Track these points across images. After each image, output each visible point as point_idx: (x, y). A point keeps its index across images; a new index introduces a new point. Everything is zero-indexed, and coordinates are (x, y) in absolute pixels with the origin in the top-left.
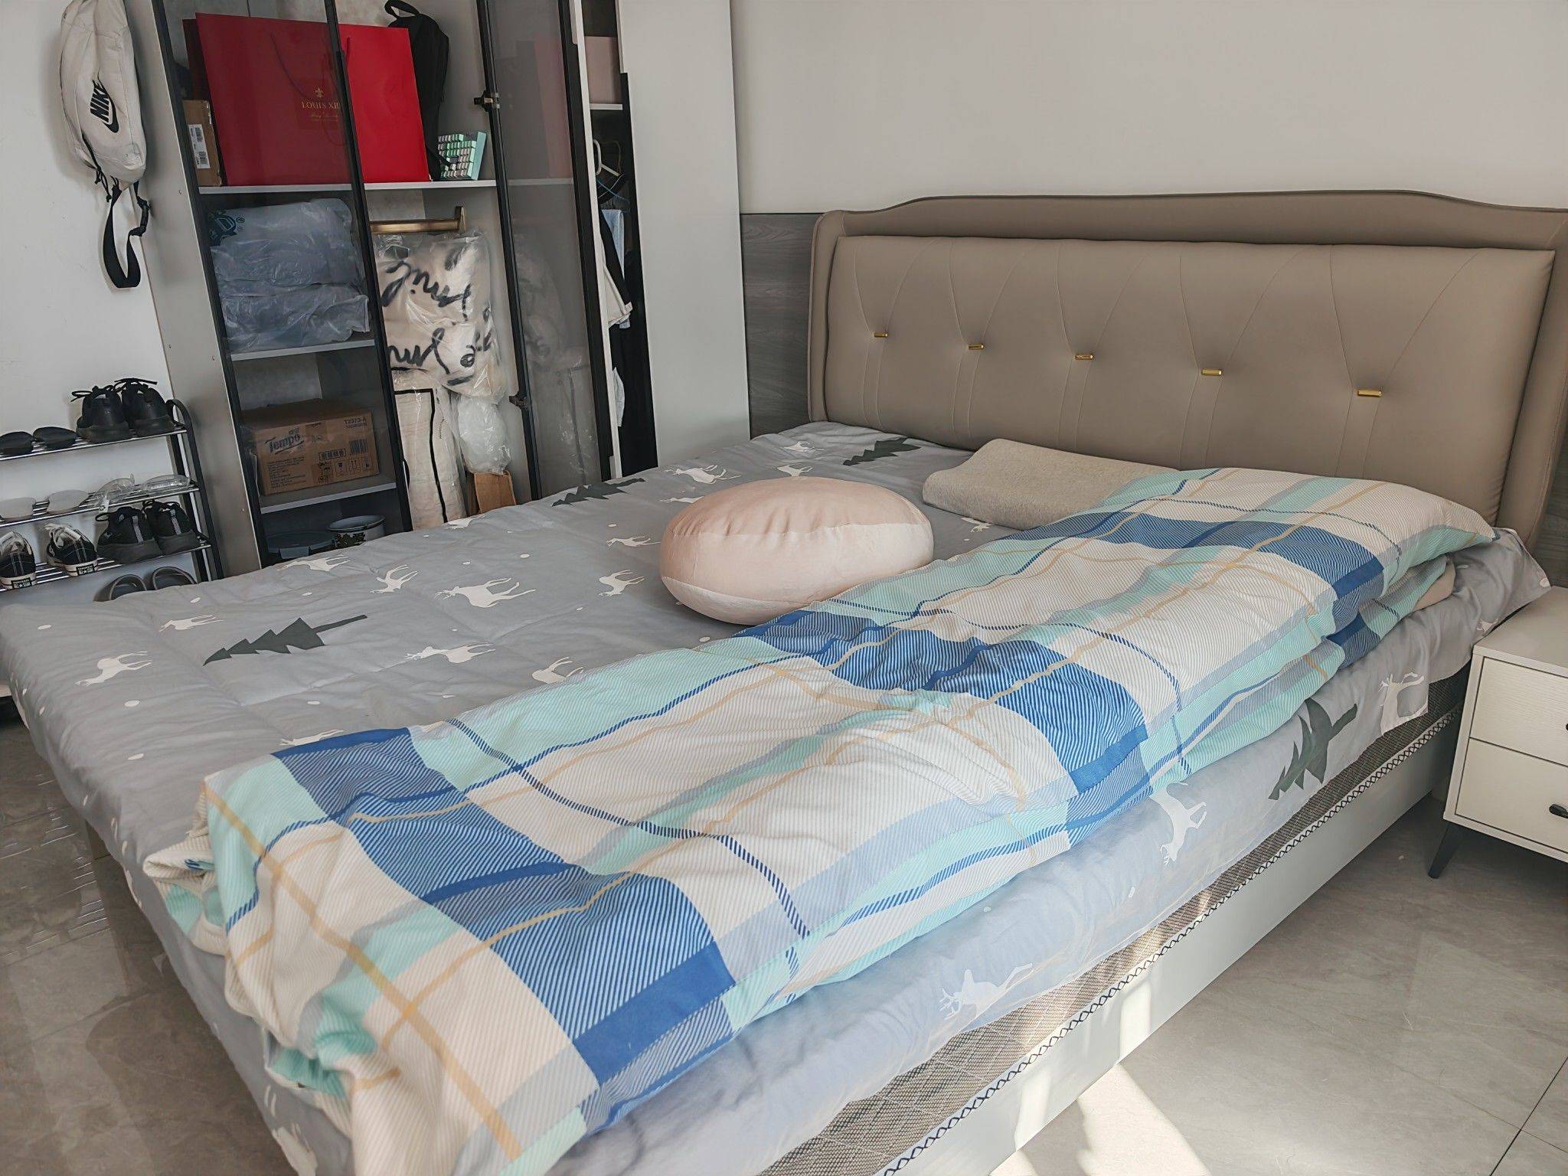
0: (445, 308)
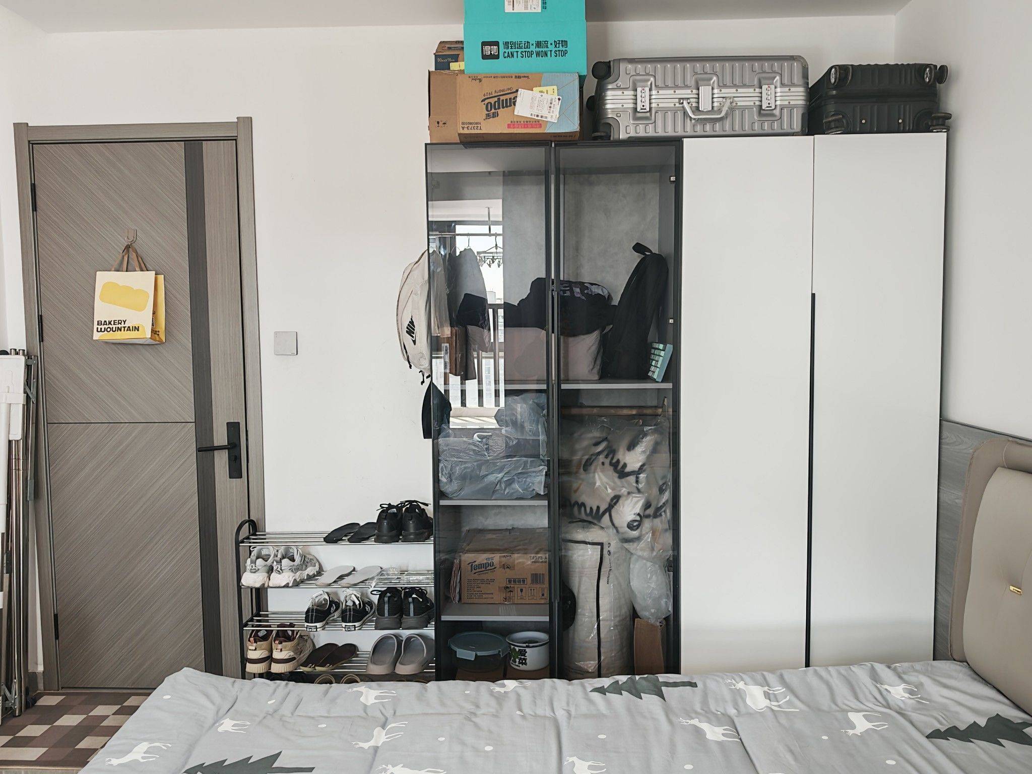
0: (623, 480)
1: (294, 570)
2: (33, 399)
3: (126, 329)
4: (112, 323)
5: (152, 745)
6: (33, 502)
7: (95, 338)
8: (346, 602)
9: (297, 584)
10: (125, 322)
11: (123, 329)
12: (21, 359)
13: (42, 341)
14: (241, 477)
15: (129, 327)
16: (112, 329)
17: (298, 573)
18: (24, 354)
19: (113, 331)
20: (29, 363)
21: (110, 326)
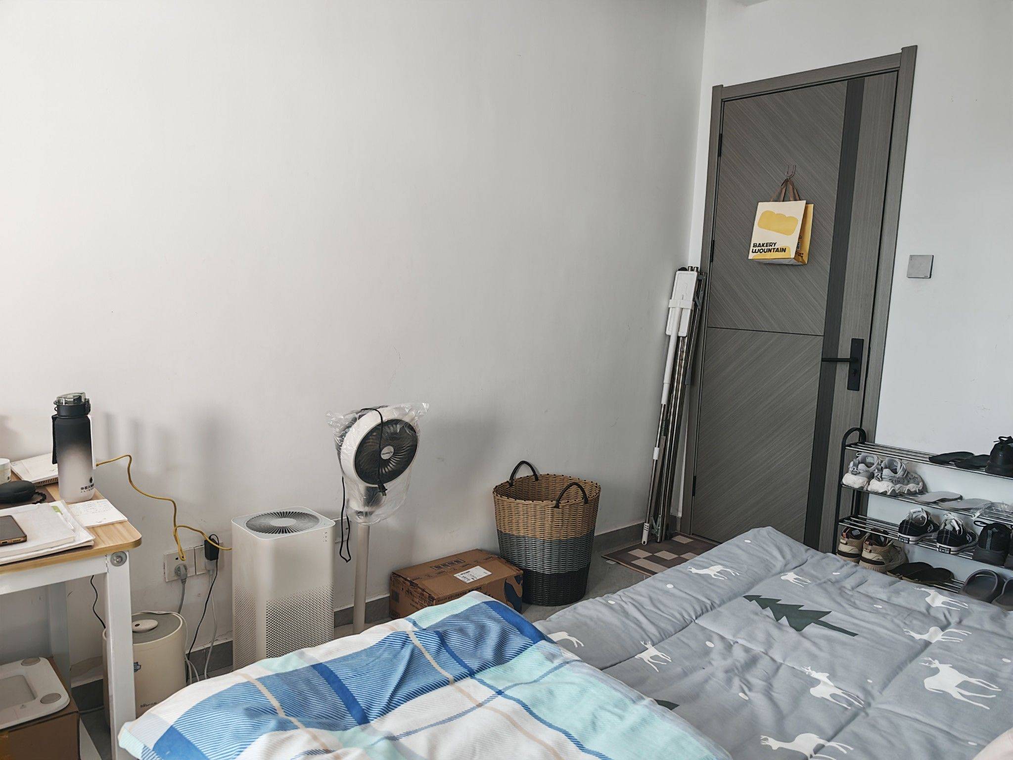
1: (894, 481)
2: (700, 307)
3: (775, 250)
4: (765, 245)
5: (725, 569)
6: (690, 386)
7: (750, 257)
8: (946, 525)
9: (895, 495)
10: (775, 244)
11: (772, 250)
12: (695, 274)
13: (712, 261)
14: (859, 390)
15: (778, 249)
16: (764, 251)
17: (898, 486)
18: (697, 271)
19: (765, 252)
20: (700, 278)
21: (763, 248)
